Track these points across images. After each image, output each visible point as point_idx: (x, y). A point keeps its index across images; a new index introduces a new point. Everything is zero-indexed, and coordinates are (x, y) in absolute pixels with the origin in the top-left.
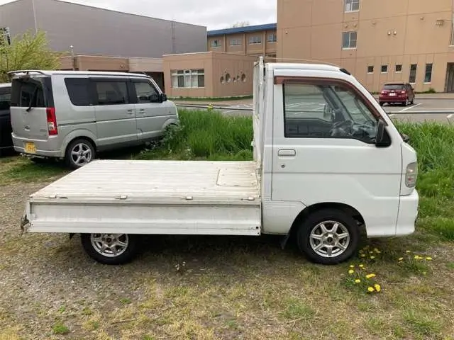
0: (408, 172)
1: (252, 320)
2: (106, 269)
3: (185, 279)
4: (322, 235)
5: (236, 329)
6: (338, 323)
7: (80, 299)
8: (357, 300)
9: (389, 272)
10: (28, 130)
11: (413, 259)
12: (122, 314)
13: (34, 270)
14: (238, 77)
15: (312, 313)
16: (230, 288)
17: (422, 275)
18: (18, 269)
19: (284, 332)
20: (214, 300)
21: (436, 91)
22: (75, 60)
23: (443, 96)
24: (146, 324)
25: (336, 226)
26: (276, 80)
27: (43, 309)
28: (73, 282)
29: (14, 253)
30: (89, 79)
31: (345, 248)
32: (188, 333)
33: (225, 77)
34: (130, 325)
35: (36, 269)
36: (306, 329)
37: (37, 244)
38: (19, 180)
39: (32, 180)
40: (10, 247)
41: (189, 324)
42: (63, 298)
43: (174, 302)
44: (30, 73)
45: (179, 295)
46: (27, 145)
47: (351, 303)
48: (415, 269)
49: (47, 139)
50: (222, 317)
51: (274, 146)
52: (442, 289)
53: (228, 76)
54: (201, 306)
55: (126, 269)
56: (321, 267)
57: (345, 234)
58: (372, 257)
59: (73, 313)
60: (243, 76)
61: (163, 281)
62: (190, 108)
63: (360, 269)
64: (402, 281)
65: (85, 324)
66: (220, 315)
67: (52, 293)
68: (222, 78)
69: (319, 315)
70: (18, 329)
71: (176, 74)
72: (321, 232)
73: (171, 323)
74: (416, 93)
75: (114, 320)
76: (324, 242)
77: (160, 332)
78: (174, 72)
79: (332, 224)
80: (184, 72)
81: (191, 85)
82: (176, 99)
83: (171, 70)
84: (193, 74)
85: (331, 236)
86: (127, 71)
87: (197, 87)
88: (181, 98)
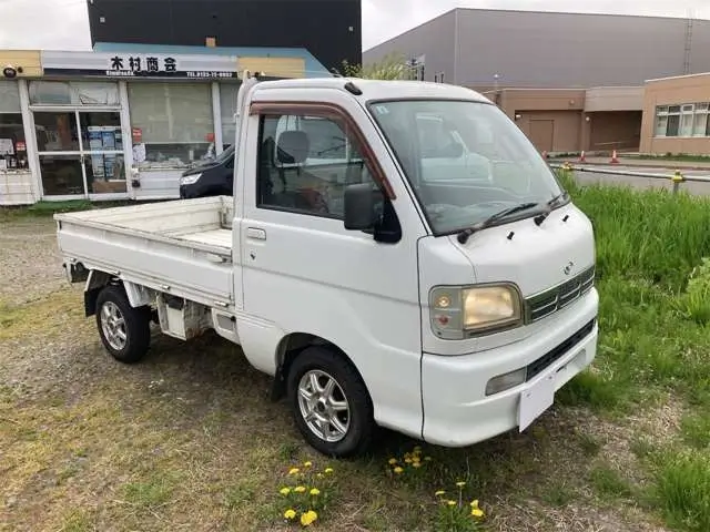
0: (435, 304)
4: (311, 394)
22: (498, 97)
25: (331, 384)
31: (345, 430)
51: (244, 220)
71: (665, 113)
78: (662, 108)
79: (327, 379)
80: (682, 108)
81: (692, 132)
82: (658, 158)
83: (658, 107)
84: (699, 111)
85: (323, 400)
86: (580, 111)
87: (703, 136)
88: (669, 156)
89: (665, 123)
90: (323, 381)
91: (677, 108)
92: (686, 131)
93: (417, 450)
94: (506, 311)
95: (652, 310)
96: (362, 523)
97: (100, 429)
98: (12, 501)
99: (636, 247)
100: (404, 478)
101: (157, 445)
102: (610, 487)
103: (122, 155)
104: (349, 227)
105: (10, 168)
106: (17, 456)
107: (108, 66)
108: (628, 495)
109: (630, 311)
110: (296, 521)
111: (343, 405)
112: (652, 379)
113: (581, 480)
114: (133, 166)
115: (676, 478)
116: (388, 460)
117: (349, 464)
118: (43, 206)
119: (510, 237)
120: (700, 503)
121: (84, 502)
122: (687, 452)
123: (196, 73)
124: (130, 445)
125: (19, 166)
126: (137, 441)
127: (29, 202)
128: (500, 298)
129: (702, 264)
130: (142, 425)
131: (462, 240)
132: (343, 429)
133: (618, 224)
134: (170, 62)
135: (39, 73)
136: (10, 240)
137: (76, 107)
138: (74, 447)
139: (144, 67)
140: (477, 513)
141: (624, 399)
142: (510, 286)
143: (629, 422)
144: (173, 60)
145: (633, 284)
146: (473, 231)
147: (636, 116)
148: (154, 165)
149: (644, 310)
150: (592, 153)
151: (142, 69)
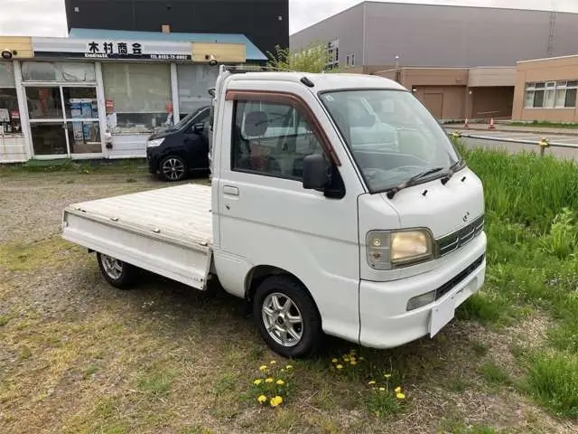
0: (371, 244)
4: (273, 311)
22: (398, 74)
25: (288, 303)
26: (228, 94)
51: (221, 180)
71: (533, 89)
76: (277, 323)
78: (530, 85)
79: (285, 300)
80: (546, 84)
81: (554, 104)
82: (527, 125)
83: (527, 83)
84: (560, 87)
85: (282, 315)
86: (465, 86)
87: (563, 107)
88: (535, 124)
89: (532, 96)
90: (282, 301)
93: (353, 352)
94: (422, 249)
95: (524, 248)
96: (316, 404)
97: (109, 338)
98: (51, 391)
99: (512, 199)
100: (344, 373)
101: (155, 350)
102: (496, 378)
103: (98, 122)
104: (306, 186)
105: (7, 132)
106: (50, 359)
107: (87, 50)
108: (508, 384)
109: (507, 248)
110: (267, 404)
111: (298, 319)
112: (526, 300)
113: (474, 373)
114: (107, 131)
115: (544, 371)
116: (331, 359)
117: (302, 362)
118: (33, 164)
119: (424, 194)
120: (562, 388)
121: (107, 392)
122: (552, 352)
123: (158, 56)
124: (133, 350)
125: (14, 131)
126: (139, 347)
127: (23, 161)
128: (418, 239)
129: (563, 212)
130: (140, 335)
131: (391, 196)
132: (298, 337)
133: (497, 180)
134: (136, 46)
135: (30, 55)
136: (11, 192)
137: (60, 83)
138: (91, 351)
139: (116, 51)
140: (401, 396)
141: (505, 315)
142: (425, 230)
143: (508, 331)
144: (139, 45)
145: (509, 228)
146: (399, 190)
147: (509, 91)
148: (124, 130)
149: (518, 247)
150: (473, 120)
151: (114, 52)
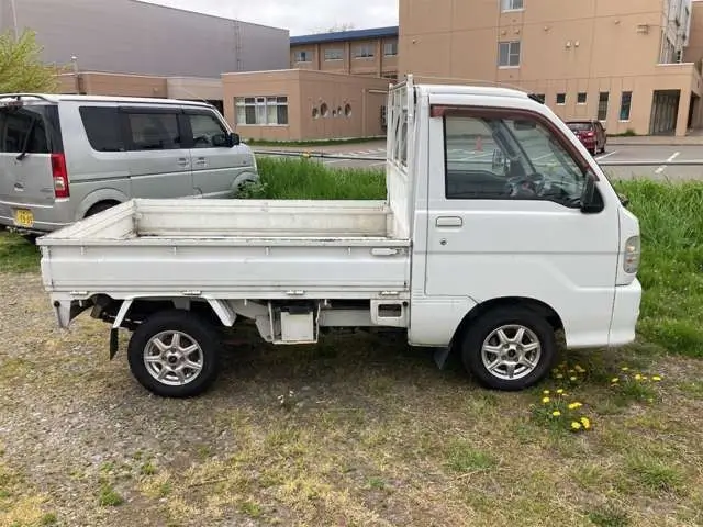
0: (627, 251)
1: (405, 476)
2: (168, 405)
3: (294, 416)
4: (500, 346)
5: (381, 489)
6: (533, 476)
7: (134, 450)
8: (557, 442)
9: (600, 400)
10: (21, 190)
11: (632, 380)
12: (204, 472)
13: (53, 408)
14: (340, 109)
15: (494, 463)
16: (364, 429)
17: (647, 403)
18: (27, 407)
19: (455, 491)
20: (343, 447)
21: (637, 132)
22: (80, 80)
23: (649, 140)
24: (243, 486)
25: (521, 332)
26: (434, 110)
27: (77, 468)
28: (118, 425)
29: (17, 384)
30: (119, 108)
31: (534, 364)
32: (310, 498)
33: (319, 109)
34: (218, 488)
35: (57, 408)
36: (488, 485)
37: (52, 368)
38: (8, 270)
39: (30, 268)
40: (9, 374)
41: (310, 485)
42: (105, 450)
43: (281, 453)
44: (23, 98)
45: (289, 442)
46: (19, 214)
47: (549, 446)
48: (635, 394)
49: (53, 203)
50: (358, 472)
51: (430, 212)
52: (678, 423)
53: (324, 108)
54: (323, 456)
55: (200, 404)
56: (499, 395)
57: (534, 345)
58: (573, 378)
59: (125, 472)
60: (348, 108)
61: (261, 422)
62: (276, 155)
63: (557, 396)
64: (620, 413)
65: (147, 488)
66: (355, 470)
67: (87, 443)
68: (315, 111)
69: (504, 465)
70: (41, 499)
71: (242, 104)
72: (498, 342)
73: (283, 484)
74: (608, 136)
75: (192, 482)
76: (504, 357)
77: (266, 496)
78: (239, 99)
79: (515, 330)
80: (256, 100)
81: (267, 121)
83: (235, 98)
84: (270, 103)
85: (514, 347)
87: (276, 124)
88: (252, 142)
89: (243, 112)
91: (252, 100)
92: (262, 120)
